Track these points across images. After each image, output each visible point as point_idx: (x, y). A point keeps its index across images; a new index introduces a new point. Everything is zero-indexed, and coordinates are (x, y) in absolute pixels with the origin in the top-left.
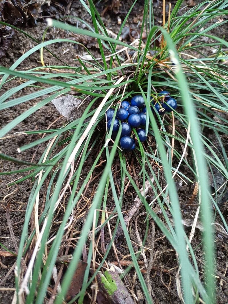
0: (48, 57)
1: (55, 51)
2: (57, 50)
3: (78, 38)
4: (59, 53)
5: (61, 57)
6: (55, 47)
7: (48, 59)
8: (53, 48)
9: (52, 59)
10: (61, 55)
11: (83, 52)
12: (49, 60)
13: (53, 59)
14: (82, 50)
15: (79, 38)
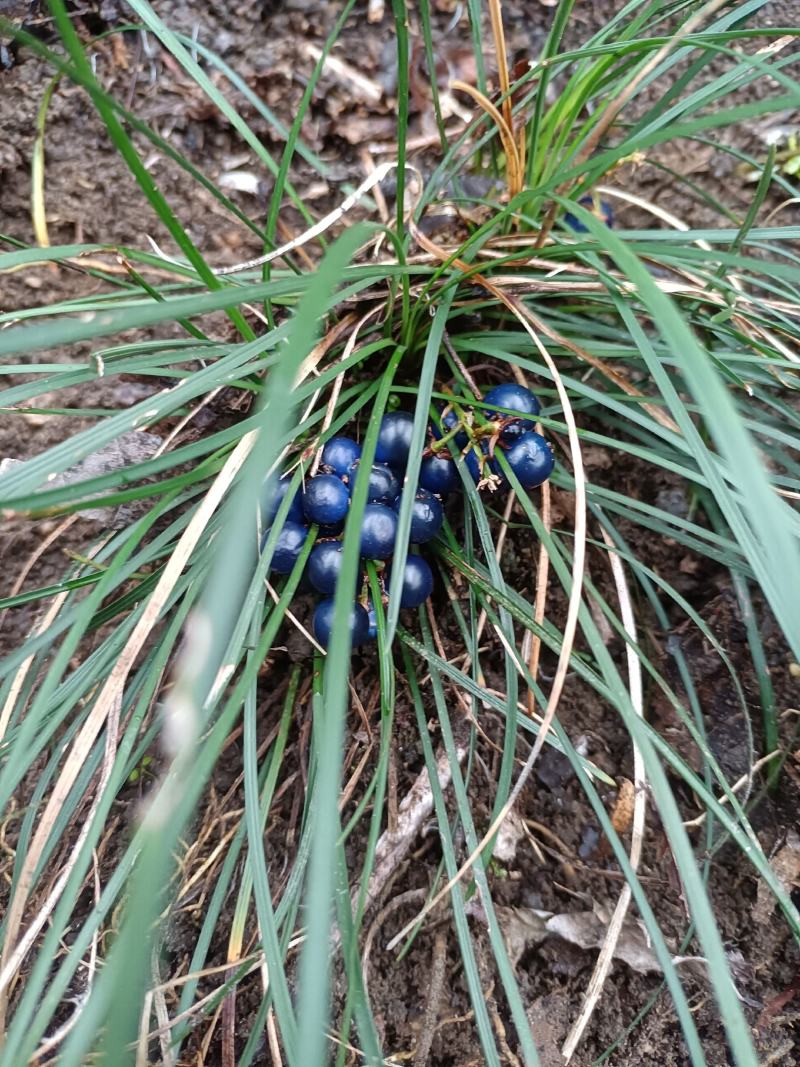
0: (74, 195)
1: (105, 166)
2: (111, 160)
3: (194, 103)
4: (116, 179)
5: (124, 194)
6: (100, 148)
7: (76, 203)
8: (94, 154)
9: (88, 205)
10: (123, 186)
11: (226, 158)
12: (76, 209)
13: (93, 203)
14: (221, 148)
15: (201, 103)
